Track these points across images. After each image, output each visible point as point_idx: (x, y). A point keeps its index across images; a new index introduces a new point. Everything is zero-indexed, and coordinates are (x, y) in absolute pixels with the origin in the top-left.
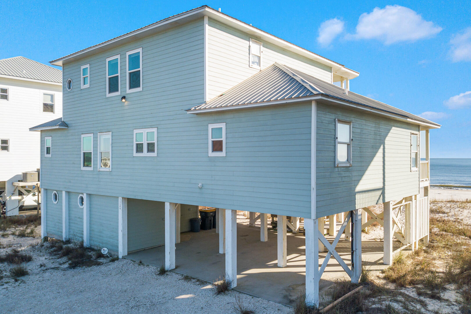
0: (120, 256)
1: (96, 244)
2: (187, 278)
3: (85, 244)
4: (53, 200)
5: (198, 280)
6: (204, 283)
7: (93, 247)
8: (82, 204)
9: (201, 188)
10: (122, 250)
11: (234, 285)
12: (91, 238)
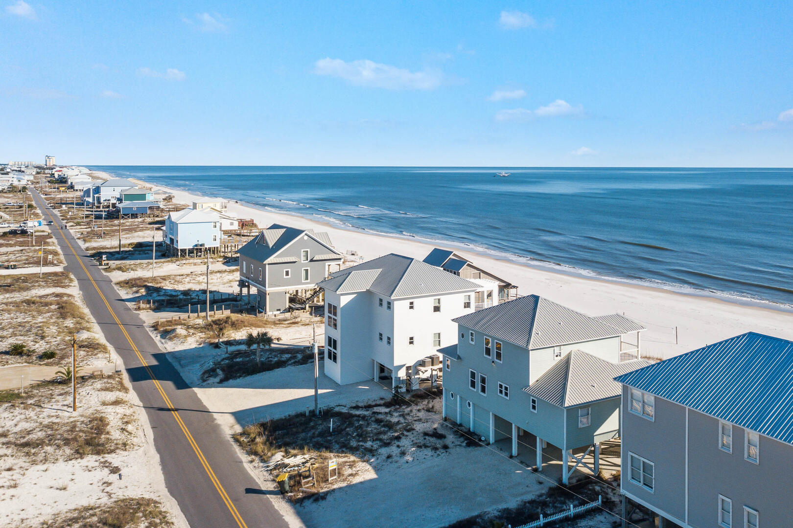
0: (491, 443)
1: (478, 432)
2: (522, 462)
3: (471, 430)
4: (451, 397)
5: (526, 464)
6: (528, 466)
7: (476, 432)
8: (470, 406)
9: (527, 423)
10: (492, 440)
11: (540, 469)
12: (474, 427)
